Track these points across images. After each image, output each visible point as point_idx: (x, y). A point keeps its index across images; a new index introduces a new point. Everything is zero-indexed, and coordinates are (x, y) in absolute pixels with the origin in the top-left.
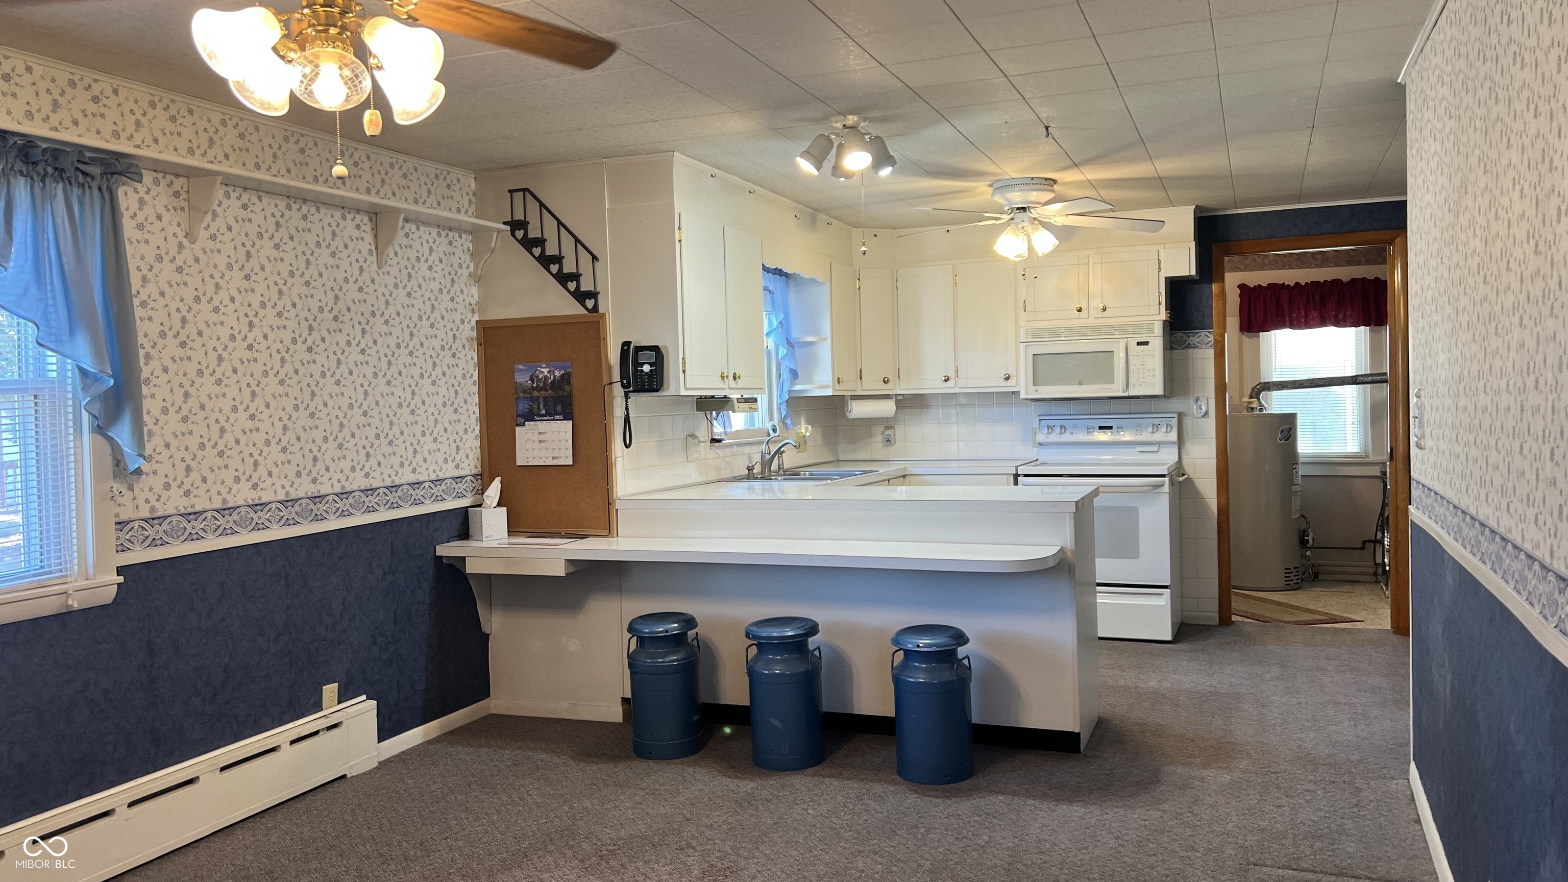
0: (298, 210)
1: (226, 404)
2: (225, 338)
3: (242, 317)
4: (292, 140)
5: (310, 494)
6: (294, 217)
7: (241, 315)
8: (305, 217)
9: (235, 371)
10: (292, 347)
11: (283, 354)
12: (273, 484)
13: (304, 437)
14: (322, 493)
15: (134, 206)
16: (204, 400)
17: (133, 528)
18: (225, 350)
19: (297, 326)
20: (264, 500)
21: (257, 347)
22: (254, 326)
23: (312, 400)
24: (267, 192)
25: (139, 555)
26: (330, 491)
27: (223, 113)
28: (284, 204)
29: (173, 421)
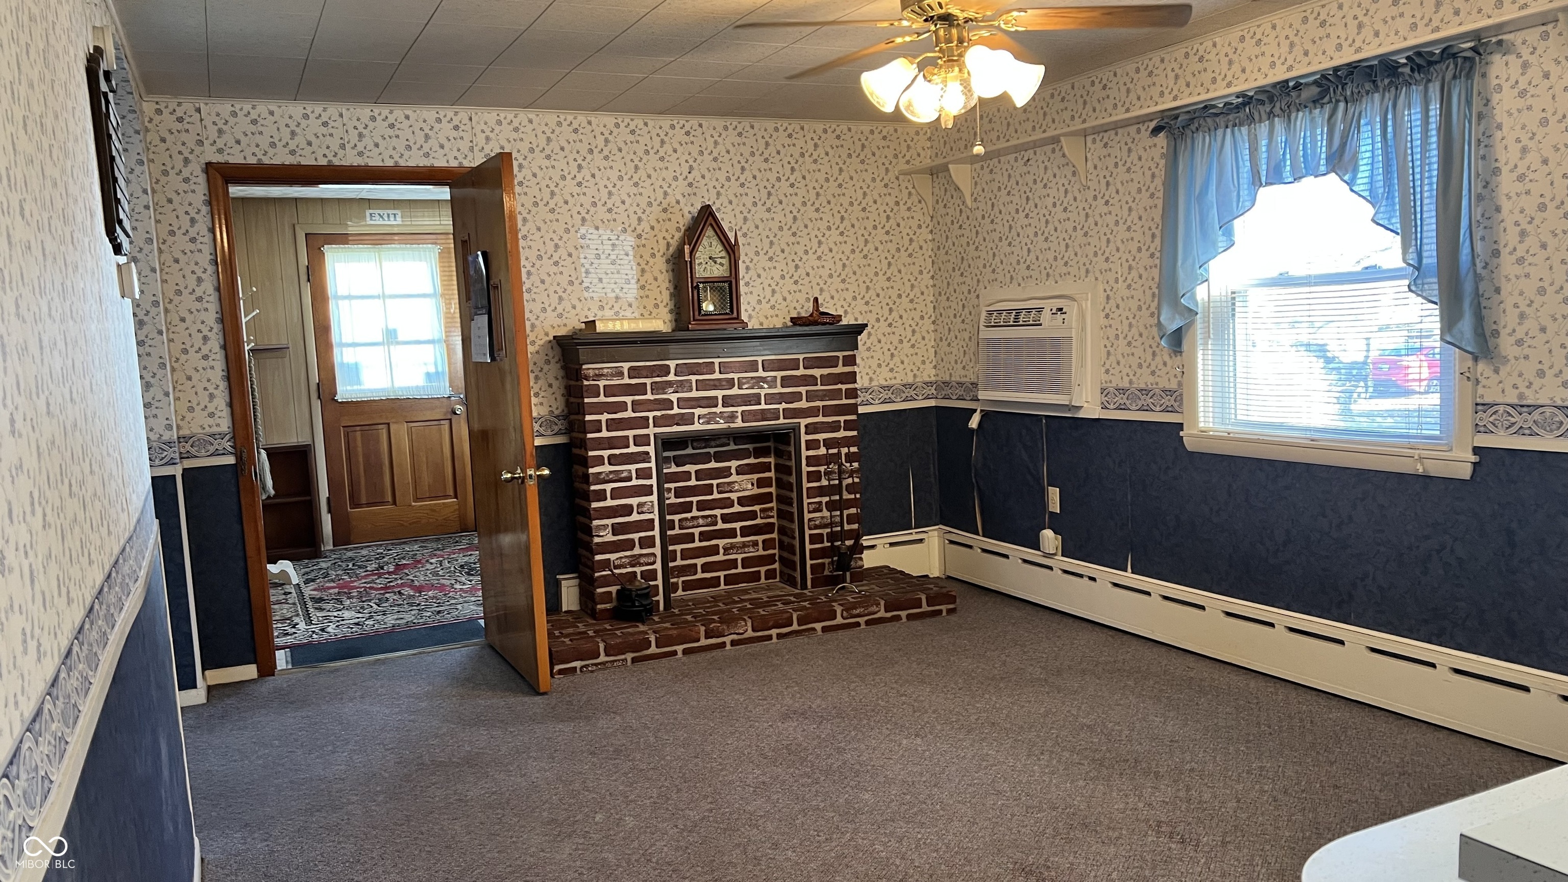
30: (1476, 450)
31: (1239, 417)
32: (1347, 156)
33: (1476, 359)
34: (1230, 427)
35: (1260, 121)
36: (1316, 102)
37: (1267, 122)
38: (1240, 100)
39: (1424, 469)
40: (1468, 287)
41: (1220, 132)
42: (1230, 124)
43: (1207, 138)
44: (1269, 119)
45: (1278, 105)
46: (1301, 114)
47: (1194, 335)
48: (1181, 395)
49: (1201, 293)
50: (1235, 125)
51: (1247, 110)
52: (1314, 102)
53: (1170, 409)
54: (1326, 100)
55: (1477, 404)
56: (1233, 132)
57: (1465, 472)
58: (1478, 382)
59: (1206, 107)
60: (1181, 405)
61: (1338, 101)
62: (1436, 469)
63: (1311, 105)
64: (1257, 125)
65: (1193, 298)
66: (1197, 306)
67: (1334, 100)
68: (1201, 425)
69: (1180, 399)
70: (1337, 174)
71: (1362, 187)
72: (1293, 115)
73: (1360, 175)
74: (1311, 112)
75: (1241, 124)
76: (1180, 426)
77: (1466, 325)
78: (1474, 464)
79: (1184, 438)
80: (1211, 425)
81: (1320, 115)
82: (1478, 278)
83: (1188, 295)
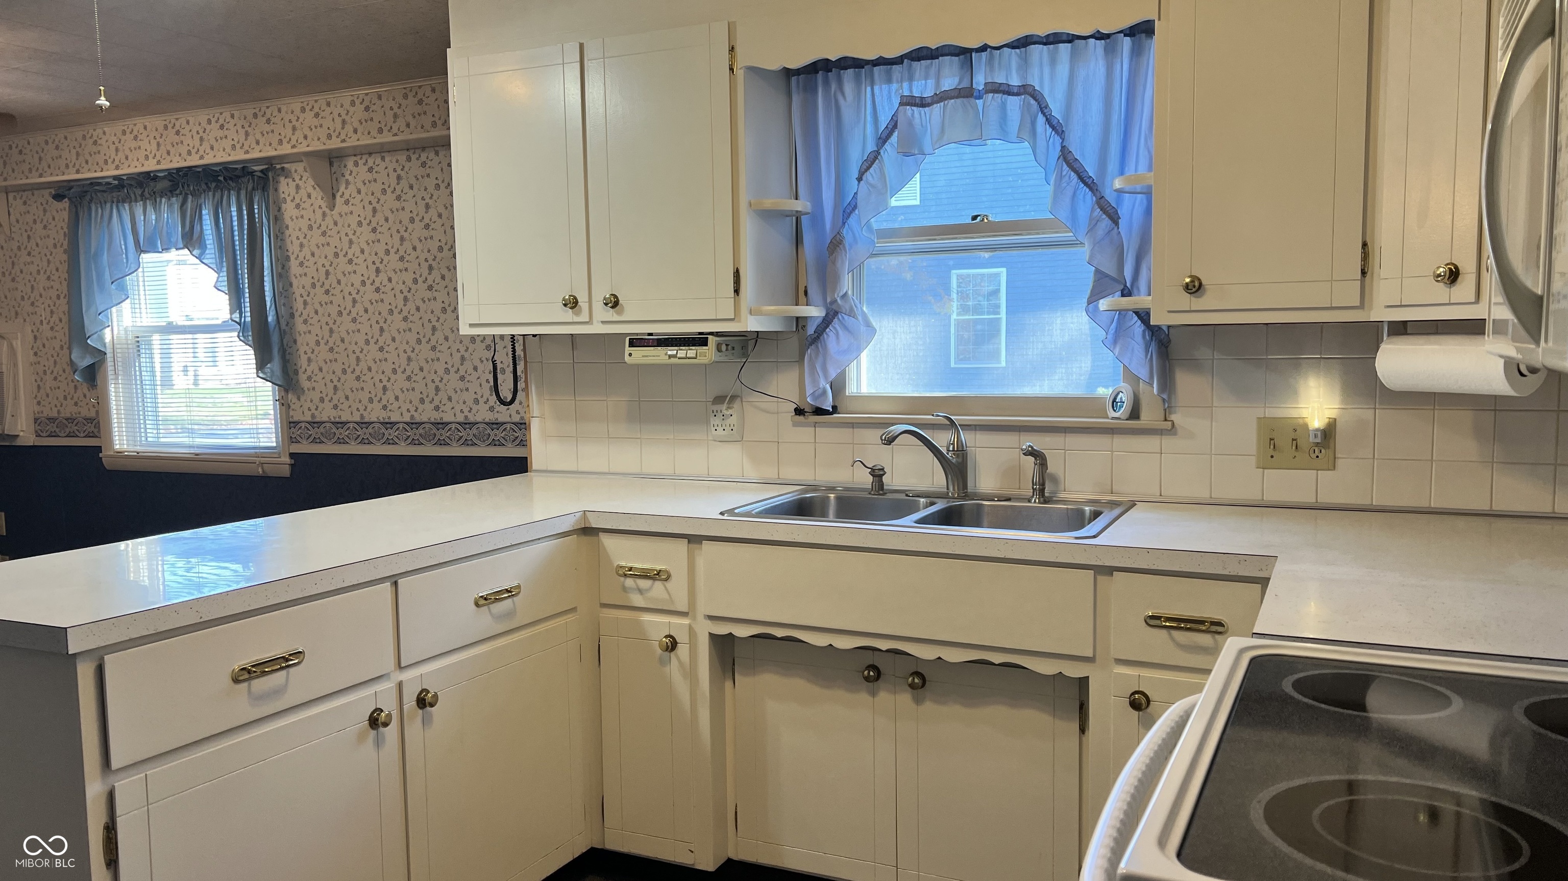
0: (418, 159)
1: (361, 339)
2: (357, 284)
3: (370, 265)
4: (410, 95)
5: (432, 420)
6: (414, 166)
7: (369, 262)
8: (424, 165)
9: (366, 311)
10: (414, 287)
11: (406, 293)
12: (400, 408)
13: (426, 368)
14: (445, 420)
15: (292, 190)
16: (344, 335)
17: (301, 427)
18: (357, 293)
19: (418, 267)
20: (393, 420)
21: (383, 289)
22: (380, 272)
23: (433, 334)
24: (389, 152)
25: (305, 448)
26: (452, 419)
27: (351, 95)
28: (404, 158)
29: (323, 352)
30: (292, 455)
31: (149, 439)
32: (196, 236)
33: (287, 391)
34: (138, 448)
35: (136, 201)
36: (171, 192)
37: (141, 202)
38: (116, 182)
39: (263, 471)
40: (275, 338)
41: (108, 205)
42: (115, 200)
43: (100, 211)
44: (142, 200)
45: (146, 190)
46: (163, 200)
47: (106, 371)
48: (99, 422)
49: (107, 334)
50: (118, 202)
51: (126, 191)
52: (171, 191)
53: (91, 435)
54: (178, 192)
55: (290, 423)
56: (117, 206)
57: (286, 471)
58: (289, 407)
59: (91, 184)
60: (99, 431)
61: (186, 194)
62: (271, 471)
63: (169, 194)
64: (133, 203)
65: (101, 339)
66: (105, 346)
67: (183, 193)
68: (118, 447)
69: (98, 426)
70: (189, 250)
71: (210, 261)
72: (158, 200)
73: (207, 252)
74: (169, 200)
75: (124, 201)
76: (99, 449)
77: (275, 365)
78: (292, 465)
79: (103, 459)
80: (125, 446)
81: (176, 202)
82: (282, 334)
83: (95, 336)
